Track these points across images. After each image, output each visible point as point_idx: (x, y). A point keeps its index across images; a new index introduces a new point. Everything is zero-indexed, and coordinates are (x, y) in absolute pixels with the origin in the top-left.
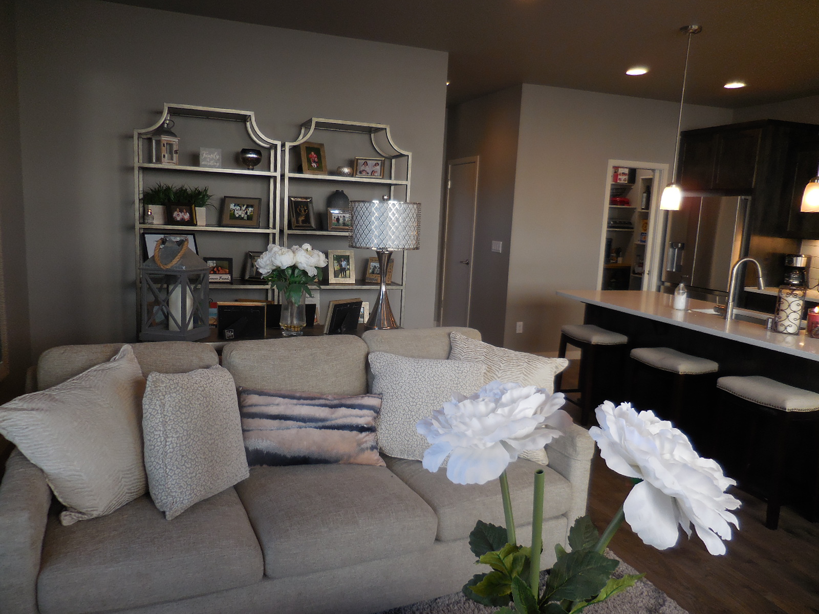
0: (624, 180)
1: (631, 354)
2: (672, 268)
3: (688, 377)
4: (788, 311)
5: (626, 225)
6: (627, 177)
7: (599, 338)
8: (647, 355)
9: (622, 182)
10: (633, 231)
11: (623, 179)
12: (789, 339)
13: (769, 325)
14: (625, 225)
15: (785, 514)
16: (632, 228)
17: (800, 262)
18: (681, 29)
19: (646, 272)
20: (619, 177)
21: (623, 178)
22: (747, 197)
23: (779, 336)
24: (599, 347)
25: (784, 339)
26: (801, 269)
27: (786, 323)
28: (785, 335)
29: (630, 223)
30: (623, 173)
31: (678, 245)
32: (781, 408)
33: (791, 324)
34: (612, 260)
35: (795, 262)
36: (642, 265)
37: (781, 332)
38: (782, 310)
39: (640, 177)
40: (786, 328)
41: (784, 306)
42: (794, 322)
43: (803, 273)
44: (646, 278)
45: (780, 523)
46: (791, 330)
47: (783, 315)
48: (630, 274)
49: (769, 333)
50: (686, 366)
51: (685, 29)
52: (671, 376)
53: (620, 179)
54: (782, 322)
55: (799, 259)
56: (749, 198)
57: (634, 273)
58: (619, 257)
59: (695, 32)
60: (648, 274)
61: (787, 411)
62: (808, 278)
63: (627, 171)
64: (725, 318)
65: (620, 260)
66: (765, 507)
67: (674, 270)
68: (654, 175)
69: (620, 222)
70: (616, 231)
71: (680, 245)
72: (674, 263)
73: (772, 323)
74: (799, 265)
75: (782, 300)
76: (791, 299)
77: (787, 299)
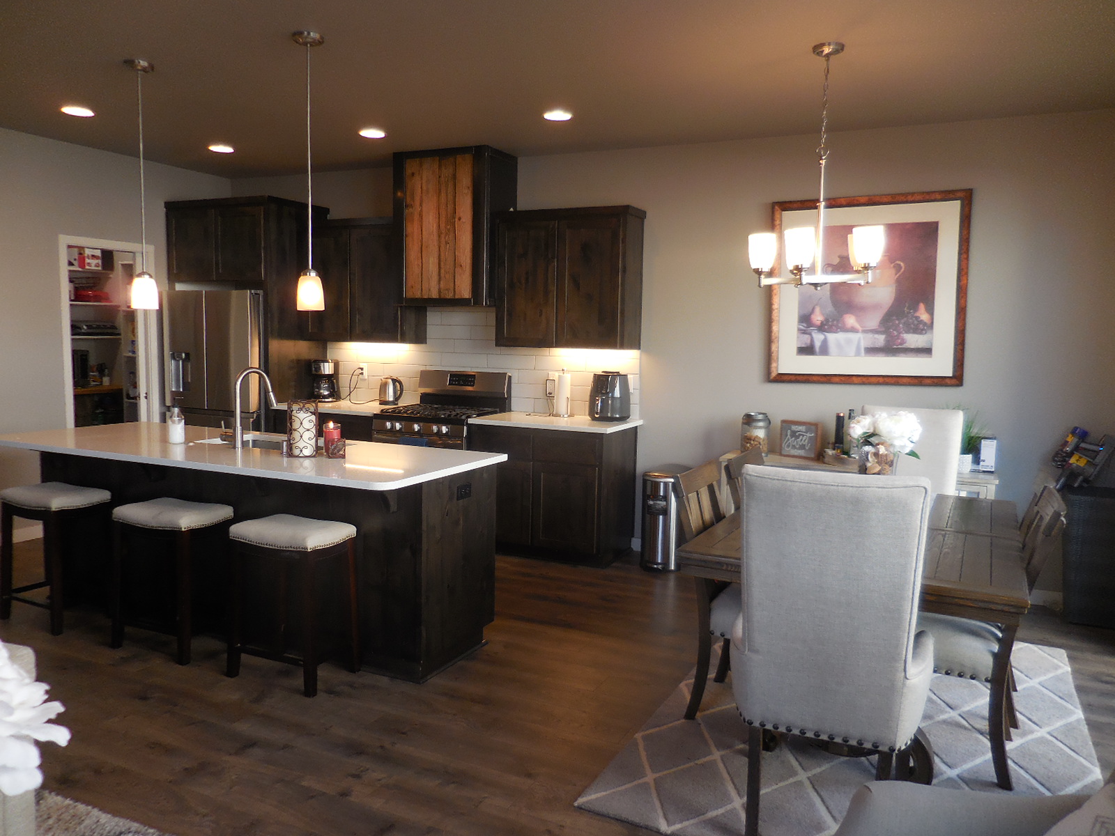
0: (96, 266)
1: (114, 516)
2: (178, 386)
3: (194, 533)
4: (301, 430)
5: (109, 331)
6: (100, 262)
7: (64, 499)
8: (136, 513)
9: (93, 268)
10: (120, 339)
11: (94, 265)
12: (307, 463)
13: (285, 450)
14: (106, 331)
15: (324, 673)
16: (119, 334)
17: (328, 369)
18: (125, 62)
19: (143, 395)
20: (87, 261)
21: (94, 262)
22: (258, 292)
23: (296, 462)
24: (63, 513)
25: (301, 465)
26: (329, 377)
27: (301, 444)
28: (301, 460)
29: (114, 327)
30: (93, 256)
31: (182, 355)
32: (302, 548)
33: (306, 445)
34: (94, 381)
35: (322, 368)
36: (135, 385)
37: (298, 456)
38: (295, 430)
39: (119, 262)
40: (301, 451)
41: (296, 425)
42: (309, 442)
43: (332, 379)
44: (143, 403)
45: (320, 685)
46: (307, 452)
47: (296, 435)
48: (122, 399)
49: (285, 459)
50: (189, 518)
51: (130, 63)
52: (171, 536)
53: (89, 263)
54: (297, 445)
55: (326, 364)
56: (261, 292)
57: (129, 397)
58: (104, 376)
59: (144, 70)
60: (146, 398)
61: (309, 550)
62: (338, 388)
63: (98, 253)
64: (234, 447)
65: (106, 380)
66: (301, 672)
67: (181, 390)
68: (134, 259)
69: (98, 327)
70: (94, 339)
71: (184, 355)
72: (179, 380)
73: (287, 446)
74: (327, 373)
75: (293, 417)
76: (302, 415)
77: (297, 415)
